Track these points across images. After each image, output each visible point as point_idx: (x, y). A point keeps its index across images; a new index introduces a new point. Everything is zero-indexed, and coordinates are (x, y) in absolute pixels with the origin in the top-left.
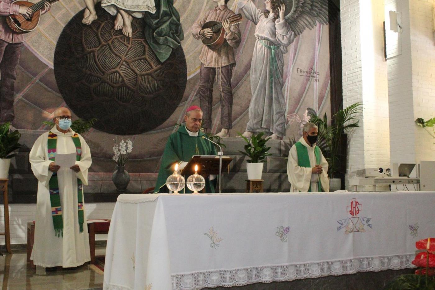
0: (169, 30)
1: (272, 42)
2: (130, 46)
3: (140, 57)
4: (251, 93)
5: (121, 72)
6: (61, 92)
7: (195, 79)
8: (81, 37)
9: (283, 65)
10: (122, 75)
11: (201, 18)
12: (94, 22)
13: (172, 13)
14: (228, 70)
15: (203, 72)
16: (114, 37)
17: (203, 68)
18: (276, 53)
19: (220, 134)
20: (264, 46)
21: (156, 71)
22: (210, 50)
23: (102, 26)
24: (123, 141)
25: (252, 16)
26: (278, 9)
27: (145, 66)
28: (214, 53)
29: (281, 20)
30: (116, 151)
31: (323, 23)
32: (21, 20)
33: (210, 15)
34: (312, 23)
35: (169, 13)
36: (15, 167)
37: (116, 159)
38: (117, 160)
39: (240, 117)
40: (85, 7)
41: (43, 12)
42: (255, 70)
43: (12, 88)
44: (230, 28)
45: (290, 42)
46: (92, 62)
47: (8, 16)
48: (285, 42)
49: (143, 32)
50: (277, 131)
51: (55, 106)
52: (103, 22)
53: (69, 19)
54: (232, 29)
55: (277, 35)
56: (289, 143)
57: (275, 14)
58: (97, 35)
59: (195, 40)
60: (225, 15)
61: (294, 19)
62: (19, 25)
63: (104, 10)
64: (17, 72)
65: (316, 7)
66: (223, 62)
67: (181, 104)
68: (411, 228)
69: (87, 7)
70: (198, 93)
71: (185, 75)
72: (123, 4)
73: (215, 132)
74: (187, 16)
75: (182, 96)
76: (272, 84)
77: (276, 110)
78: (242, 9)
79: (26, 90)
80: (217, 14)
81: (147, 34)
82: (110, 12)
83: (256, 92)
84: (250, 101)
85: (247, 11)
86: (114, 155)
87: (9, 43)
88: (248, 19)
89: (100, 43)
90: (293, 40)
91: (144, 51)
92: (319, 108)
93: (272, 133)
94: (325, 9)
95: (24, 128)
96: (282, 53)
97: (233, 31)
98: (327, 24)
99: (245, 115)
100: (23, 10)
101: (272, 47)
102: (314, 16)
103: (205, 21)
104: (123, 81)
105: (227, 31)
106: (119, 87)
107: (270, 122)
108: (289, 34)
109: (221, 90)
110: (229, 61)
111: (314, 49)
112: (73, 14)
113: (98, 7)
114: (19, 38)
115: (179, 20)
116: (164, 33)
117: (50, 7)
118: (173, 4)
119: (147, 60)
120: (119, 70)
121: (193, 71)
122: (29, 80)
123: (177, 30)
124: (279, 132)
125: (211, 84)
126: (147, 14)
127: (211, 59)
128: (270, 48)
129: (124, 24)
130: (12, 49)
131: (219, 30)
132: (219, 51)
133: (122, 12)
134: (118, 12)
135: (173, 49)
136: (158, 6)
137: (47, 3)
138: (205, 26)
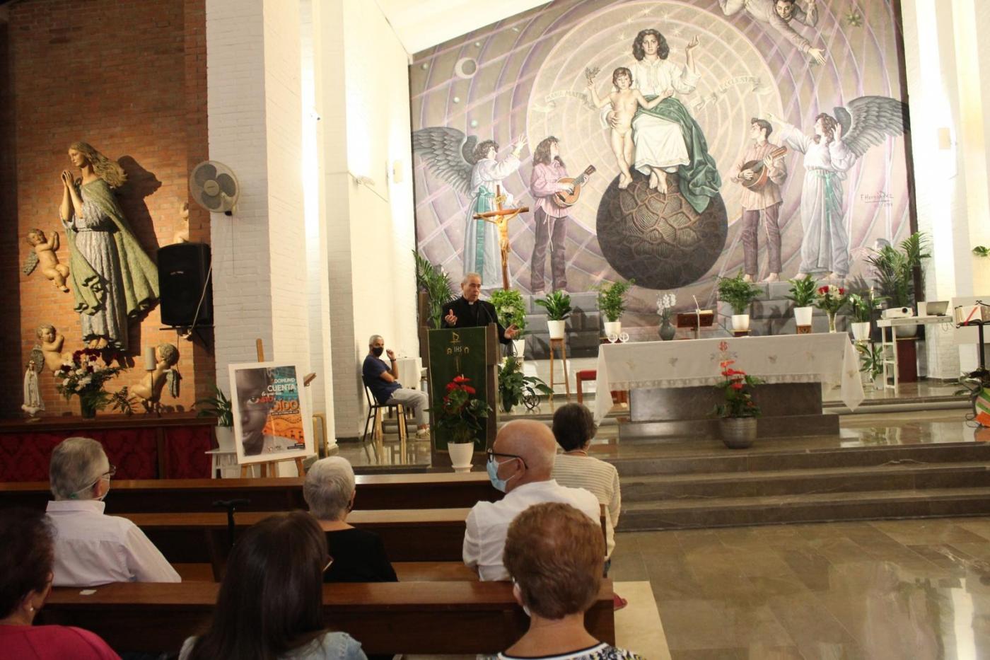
0: (704, 178)
1: (826, 171)
2: (666, 202)
3: (678, 211)
4: (803, 232)
5: (659, 229)
6: (605, 255)
7: (737, 225)
8: (619, 202)
9: (842, 194)
10: (662, 232)
11: (739, 161)
12: (629, 186)
13: (707, 160)
14: (774, 211)
15: (745, 217)
16: (650, 196)
17: (745, 212)
18: (832, 182)
19: (768, 280)
20: (816, 177)
21: (695, 222)
22: (752, 192)
23: (637, 187)
24: (666, 296)
25: (799, 146)
26: (832, 131)
27: (684, 219)
28: (757, 194)
29: (837, 143)
30: (659, 305)
31: (895, 135)
33: (750, 153)
34: (879, 137)
35: (703, 161)
36: (571, 326)
37: (660, 313)
38: (661, 314)
39: (791, 259)
40: (619, 172)
41: (583, 185)
42: (807, 205)
43: (563, 257)
44: (773, 164)
45: (850, 166)
46: (632, 224)
47: (554, 195)
48: (843, 166)
49: (678, 186)
50: (837, 269)
51: (601, 268)
53: (607, 187)
54: (775, 165)
55: (832, 161)
56: (854, 280)
57: (829, 137)
58: (633, 197)
59: (734, 184)
60: (767, 151)
61: (855, 138)
62: (564, 200)
63: (638, 171)
64: (566, 242)
65: (884, 117)
66: (767, 203)
67: (723, 252)
68: (771, 358)
69: (622, 172)
70: (741, 239)
71: (725, 222)
72: (656, 162)
73: (763, 278)
74: (723, 161)
75: (724, 244)
76: (828, 217)
77: (835, 246)
78: (786, 141)
79: (575, 258)
80: (757, 152)
81: (682, 187)
82: (643, 173)
83: (809, 229)
84: (802, 240)
85: (792, 141)
86: (658, 309)
87: (557, 218)
88: (795, 150)
89: (637, 204)
90: (854, 164)
91: (681, 204)
92: (893, 237)
93: (832, 272)
94: (898, 117)
95: (576, 292)
96: (840, 180)
97: (777, 166)
98: (901, 135)
99: (797, 256)
100: (567, 187)
101: (826, 176)
102: (881, 128)
103: (743, 162)
104: (662, 237)
105: (770, 168)
106: (659, 244)
107: (829, 259)
108: (848, 157)
109: (768, 232)
110: (774, 200)
111: (884, 168)
112: (610, 181)
113: (632, 170)
114: (564, 213)
115: (714, 167)
116: (700, 183)
117: (589, 179)
118: (707, 151)
119: (684, 213)
120: (657, 228)
121: (734, 216)
122: (577, 248)
123: (713, 178)
124: (841, 271)
125: (754, 228)
126: (681, 167)
127: (754, 201)
128: (825, 178)
129: (659, 182)
130: (559, 223)
131: (761, 168)
132: (762, 192)
133: (655, 170)
134: (652, 171)
135: (711, 198)
136: (691, 156)
137: (586, 176)
138: (745, 167)
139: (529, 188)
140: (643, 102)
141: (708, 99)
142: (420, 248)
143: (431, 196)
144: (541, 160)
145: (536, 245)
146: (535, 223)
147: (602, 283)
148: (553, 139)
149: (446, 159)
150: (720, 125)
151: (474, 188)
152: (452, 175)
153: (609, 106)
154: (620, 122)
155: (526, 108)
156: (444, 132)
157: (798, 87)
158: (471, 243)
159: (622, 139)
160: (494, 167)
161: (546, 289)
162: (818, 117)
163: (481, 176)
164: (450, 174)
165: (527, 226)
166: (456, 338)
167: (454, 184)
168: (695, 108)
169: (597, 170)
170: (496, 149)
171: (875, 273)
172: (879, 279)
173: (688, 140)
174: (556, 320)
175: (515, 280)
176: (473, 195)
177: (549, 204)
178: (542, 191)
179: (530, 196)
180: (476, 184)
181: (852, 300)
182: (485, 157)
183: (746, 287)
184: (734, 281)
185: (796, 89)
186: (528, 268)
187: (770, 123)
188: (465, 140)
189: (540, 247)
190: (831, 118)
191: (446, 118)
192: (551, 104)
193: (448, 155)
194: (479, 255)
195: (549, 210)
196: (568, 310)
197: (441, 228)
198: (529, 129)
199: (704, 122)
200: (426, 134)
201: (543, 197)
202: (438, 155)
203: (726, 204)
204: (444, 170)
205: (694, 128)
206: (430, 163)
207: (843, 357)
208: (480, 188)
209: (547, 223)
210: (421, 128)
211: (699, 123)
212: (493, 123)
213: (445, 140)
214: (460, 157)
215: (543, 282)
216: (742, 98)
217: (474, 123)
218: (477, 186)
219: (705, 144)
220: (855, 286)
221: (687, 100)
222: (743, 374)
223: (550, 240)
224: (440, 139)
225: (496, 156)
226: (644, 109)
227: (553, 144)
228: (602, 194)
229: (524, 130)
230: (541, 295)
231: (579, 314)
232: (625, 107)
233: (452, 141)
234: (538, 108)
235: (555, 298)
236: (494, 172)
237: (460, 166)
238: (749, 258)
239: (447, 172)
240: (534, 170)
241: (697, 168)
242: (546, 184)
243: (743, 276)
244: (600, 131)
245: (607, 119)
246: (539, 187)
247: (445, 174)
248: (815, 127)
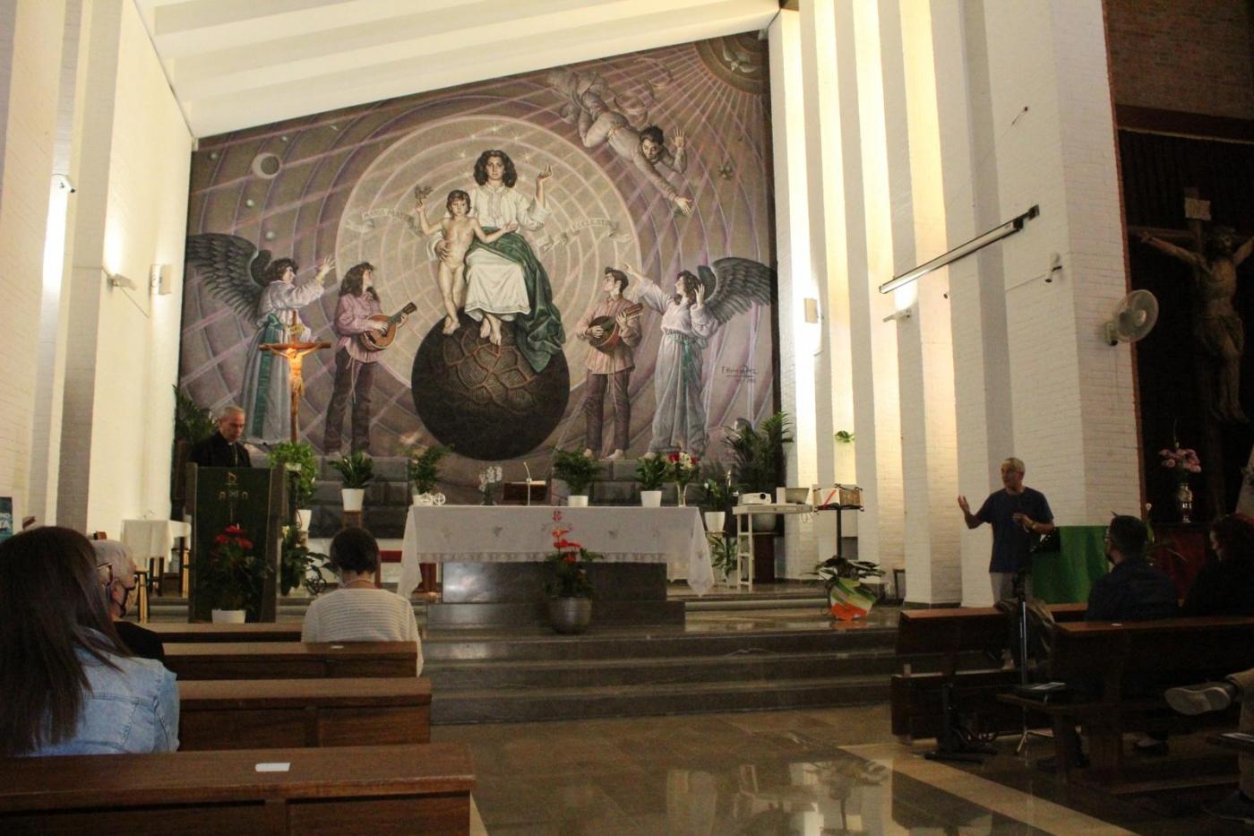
0: (546, 332)
1: (686, 335)
3: (511, 367)
4: (654, 404)
5: (488, 387)
6: (420, 414)
7: (580, 390)
8: (442, 350)
9: (701, 365)
10: (490, 390)
11: (588, 315)
12: (456, 332)
13: (551, 311)
14: (624, 377)
15: (590, 380)
16: (480, 346)
17: (590, 375)
18: (690, 349)
19: (613, 457)
20: (674, 342)
21: (531, 383)
22: (600, 353)
23: (466, 334)
24: (491, 468)
25: (656, 304)
26: (695, 292)
27: (518, 378)
28: (606, 355)
29: (699, 306)
30: (482, 479)
31: (761, 304)
32: (376, 336)
33: (600, 308)
34: (745, 305)
35: (547, 311)
36: (371, 498)
37: (483, 488)
38: (483, 490)
39: (640, 434)
40: (445, 314)
41: (399, 325)
42: (662, 373)
43: (367, 412)
44: (626, 323)
45: (712, 333)
46: (455, 378)
47: (362, 334)
48: (704, 333)
49: (515, 338)
51: (412, 429)
52: (466, 330)
53: (428, 330)
54: (629, 324)
55: (693, 326)
56: (710, 464)
57: (691, 298)
58: (460, 347)
59: (580, 342)
60: (620, 308)
61: (719, 303)
62: (374, 342)
63: (467, 316)
64: (373, 393)
65: (752, 282)
66: (616, 367)
67: (563, 421)
69: (448, 315)
70: (584, 406)
71: (567, 385)
72: (491, 306)
74: (570, 313)
75: (563, 411)
76: (685, 389)
77: (691, 423)
78: (643, 297)
79: (382, 412)
80: (608, 307)
81: (519, 340)
82: (475, 318)
83: (663, 402)
84: (654, 413)
85: (650, 299)
86: (480, 483)
87: (364, 364)
88: (652, 308)
89: (464, 355)
90: (716, 330)
91: (516, 360)
92: (755, 418)
94: (766, 284)
95: (381, 456)
96: (700, 348)
97: (632, 325)
98: (768, 304)
100: (379, 326)
101: (685, 342)
102: (748, 295)
103: (593, 317)
104: (491, 397)
105: (623, 327)
106: (486, 405)
108: (710, 323)
109: (615, 400)
110: (625, 365)
111: (748, 339)
112: (432, 324)
113: (461, 312)
114: (374, 357)
115: (559, 319)
116: (541, 337)
117: (407, 319)
118: (551, 300)
119: (519, 371)
120: (485, 385)
121: (577, 380)
122: (385, 402)
123: (556, 332)
124: (695, 451)
125: (600, 395)
126: (519, 316)
127: (600, 363)
128: (683, 344)
129: (492, 330)
130: (367, 369)
131: (612, 327)
132: (612, 355)
133: (489, 316)
134: (485, 316)
135: (552, 356)
136: (532, 304)
137: (404, 315)
138: (594, 323)
139: (332, 323)
140: (480, 234)
141: (557, 240)
142: (184, 385)
143: (204, 320)
144: (350, 290)
145: (335, 395)
146: (335, 366)
147: (414, 446)
148: (367, 266)
149: (228, 276)
150: (569, 272)
151: (261, 316)
152: (234, 296)
153: (440, 234)
154: (451, 254)
155: (336, 226)
156: (229, 241)
157: (660, 238)
158: (251, 384)
159: (450, 275)
160: (290, 292)
161: (342, 450)
162: (679, 275)
163: (273, 301)
164: (230, 295)
165: (325, 369)
166: (232, 478)
167: (237, 308)
168: (541, 248)
169: (419, 309)
170: (295, 270)
171: (734, 457)
172: (738, 465)
173: (531, 284)
174: (353, 487)
175: (304, 436)
176: (259, 324)
177: (355, 346)
178: (348, 328)
179: (332, 332)
180: (264, 311)
181: (706, 485)
182: (280, 278)
183: (586, 463)
184: (572, 455)
185: (659, 239)
186: (322, 422)
187: (626, 274)
188: (256, 255)
189: (339, 398)
190: (695, 278)
191: (234, 224)
192: (370, 223)
193: (231, 271)
194: (260, 400)
195: (354, 353)
196: (369, 477)
197: (215, 361)
198: (338, 250)
199: (550, 265)
200: (204, 241)
201: (348, 336)
202: (218, 269)
203: (570, 364)
204: (224, 289)
205: (538, 272)
206: (208, 277)
207: (692, 534)
208: (269, 317)
209: (350, 368)
210: (200, 232)
211: (545, 266)
212: (294, 237)
213: (231, 251)
214: (246, 276)
215: (340, 441)
216: (596, 242)
217: (270, 235)
218: (265, 314)
219: (550, 291)
220: (711, 471)
221: (533, 238)
222: (578, 546)
223: (352, 390)
224: (223, 250)
225: (294, 279)
226: (481, 242)
227: (366, 272)
228: (422, 338)
229: (332, 250)
230: (337, 456)
231: (382, 484)
232: (458, 237)
233: (238, 254)
234: (352, 226)
235: (354, 461)
236: (289, 298)
237: (248, 286)
238: (592, 430)
239: (231, 292)
240: (339, 302)
241: (538, 319)
242: (354, 319)
243: (584, 451)
244: (425, 263)
245: (435, 249)
246: (345, 323)
247: (226, 294)
248: (676, 285)
